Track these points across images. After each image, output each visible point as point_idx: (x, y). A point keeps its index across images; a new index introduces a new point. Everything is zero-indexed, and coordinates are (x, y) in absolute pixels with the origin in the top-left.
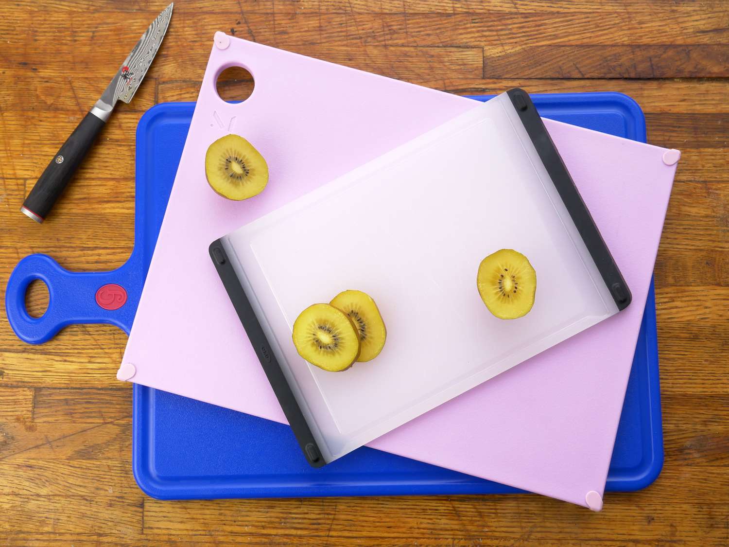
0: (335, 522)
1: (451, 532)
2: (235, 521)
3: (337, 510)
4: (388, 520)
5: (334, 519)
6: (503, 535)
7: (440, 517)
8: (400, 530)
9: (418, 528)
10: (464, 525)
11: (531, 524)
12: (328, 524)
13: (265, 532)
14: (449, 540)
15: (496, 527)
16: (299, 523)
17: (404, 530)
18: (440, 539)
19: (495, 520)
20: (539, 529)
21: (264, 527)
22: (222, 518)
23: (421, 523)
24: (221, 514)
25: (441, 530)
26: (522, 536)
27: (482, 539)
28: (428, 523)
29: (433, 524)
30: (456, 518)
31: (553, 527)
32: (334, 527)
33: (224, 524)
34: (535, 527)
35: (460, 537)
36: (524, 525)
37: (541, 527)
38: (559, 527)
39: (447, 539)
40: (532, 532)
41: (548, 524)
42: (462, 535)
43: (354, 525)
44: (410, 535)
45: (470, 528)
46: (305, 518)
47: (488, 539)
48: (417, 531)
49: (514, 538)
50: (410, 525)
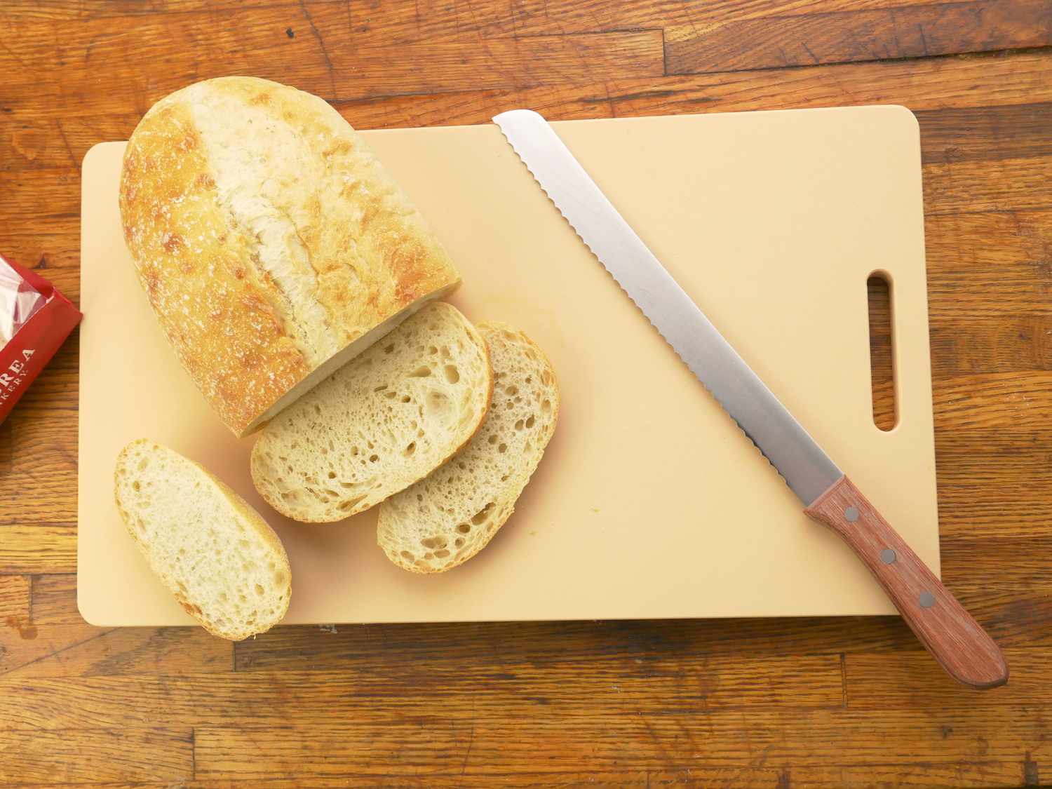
0: (472, 753)
1: (645, 762)
2: (325, 757)
4: (549, 747)
5: (470, 749)
6: (723, 762)
8: (568, 761)
9: (596, 757)
11: (765, 746)
12: (461, 756)
13: (369, 771)
15: (712, 752)
17: (574, 761)
19: (710, 740)
20: (776, 753)
21: (368, 764)
22: (308, 753)
23: (599, 750)
24: (305, 748)
25: (630, 758)
26: (750, 763)
27: (691, 770)
30: (652, 740)
33: (311, 762)
35: (659, 768)
38: (806, 748)
39: (639, 772)
40: (765, 757)
41: (790, 745)
42: (661, 765)
44: (584, 768)
46: (429, 749)
48: (594, 761)
49: (739, 767)
50: (583, 753)
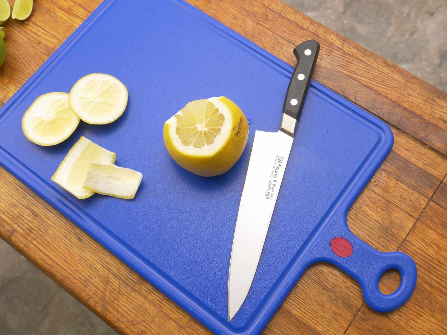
3: (47, 232)
7: (96, 276)
10: (105, 290)
14: (92, 292)
16: (22, 224)
18: (87, 288)
28: (88, 275)
29: (90, 277)
31: (154, 329)
32: (38, 239)
34: (144, 321)
36: (138, 315)
37: (147, 324)
43: (49, 246)
45: (107, 294)
47: (113, 308)
